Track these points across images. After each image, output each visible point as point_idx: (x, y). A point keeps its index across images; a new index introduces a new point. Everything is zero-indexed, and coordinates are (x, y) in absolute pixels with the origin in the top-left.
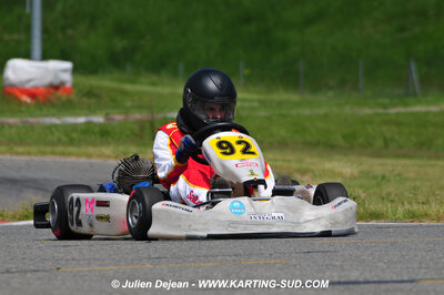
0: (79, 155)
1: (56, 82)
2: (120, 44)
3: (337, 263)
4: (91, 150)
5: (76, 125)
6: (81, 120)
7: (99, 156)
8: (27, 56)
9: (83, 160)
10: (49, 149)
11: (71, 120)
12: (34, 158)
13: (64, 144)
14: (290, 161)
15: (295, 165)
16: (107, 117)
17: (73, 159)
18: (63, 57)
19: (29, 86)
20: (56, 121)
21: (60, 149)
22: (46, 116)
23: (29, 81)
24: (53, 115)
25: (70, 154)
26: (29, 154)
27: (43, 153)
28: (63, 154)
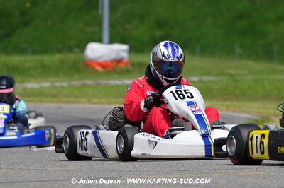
1: (118, 58)
2: (158, 34)
8: (100, 41)
11: (127, 82)
18: (123, 42)
19: (101, 60)
23: (100, 57)
24: (116, 79)
26: (101, 103)
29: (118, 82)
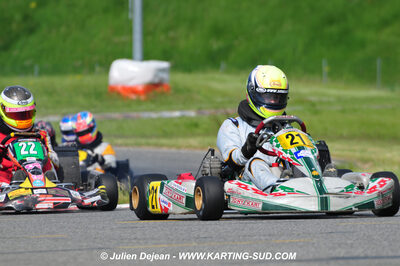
0: (170, 146)
1: (156, 81)
2: (216, 45)
3: (349, 242)
4: (181, 141)
5: (172, 119)
6: (177, 114)
7: (187, 147)
8: (129, 56)
9: (173, 150)
10: (143, 141)
11: (167, 114)
12: (131, 149)
13: (158, 137)
14: (355, 151)
15: (358, 155)
16: (199, 111)
17: (165, 149)
19: (132, 84)
21: (153, 141)
22: (146, 110)
23: (132, 79)
24: (151, 110)
25: (162, 146)
26: (126, 145)
27: (139, 145)
28: (156, 145)
29: (154, 115)
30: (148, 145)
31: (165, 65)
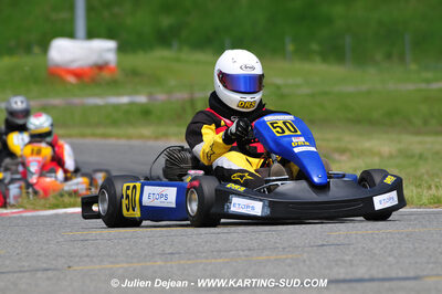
1: (100, 62)
2: (166, 21)
4: (131, 131)
6: (125, 100)
7: (139, 138)
8: (71, 35)
11: (114, 100)
13: (105, 126)
16: (150, 97)
17: (112, 141)
18: (109, 36)
19: (74, 66)
20: (99, 101)
22: (90, 96)
23: (73, 61)
24: (96, 96)
25: (109, 136)
27: (83, 136)
28: (103, 136)
30: (93, 135)
31: (111, 44)
